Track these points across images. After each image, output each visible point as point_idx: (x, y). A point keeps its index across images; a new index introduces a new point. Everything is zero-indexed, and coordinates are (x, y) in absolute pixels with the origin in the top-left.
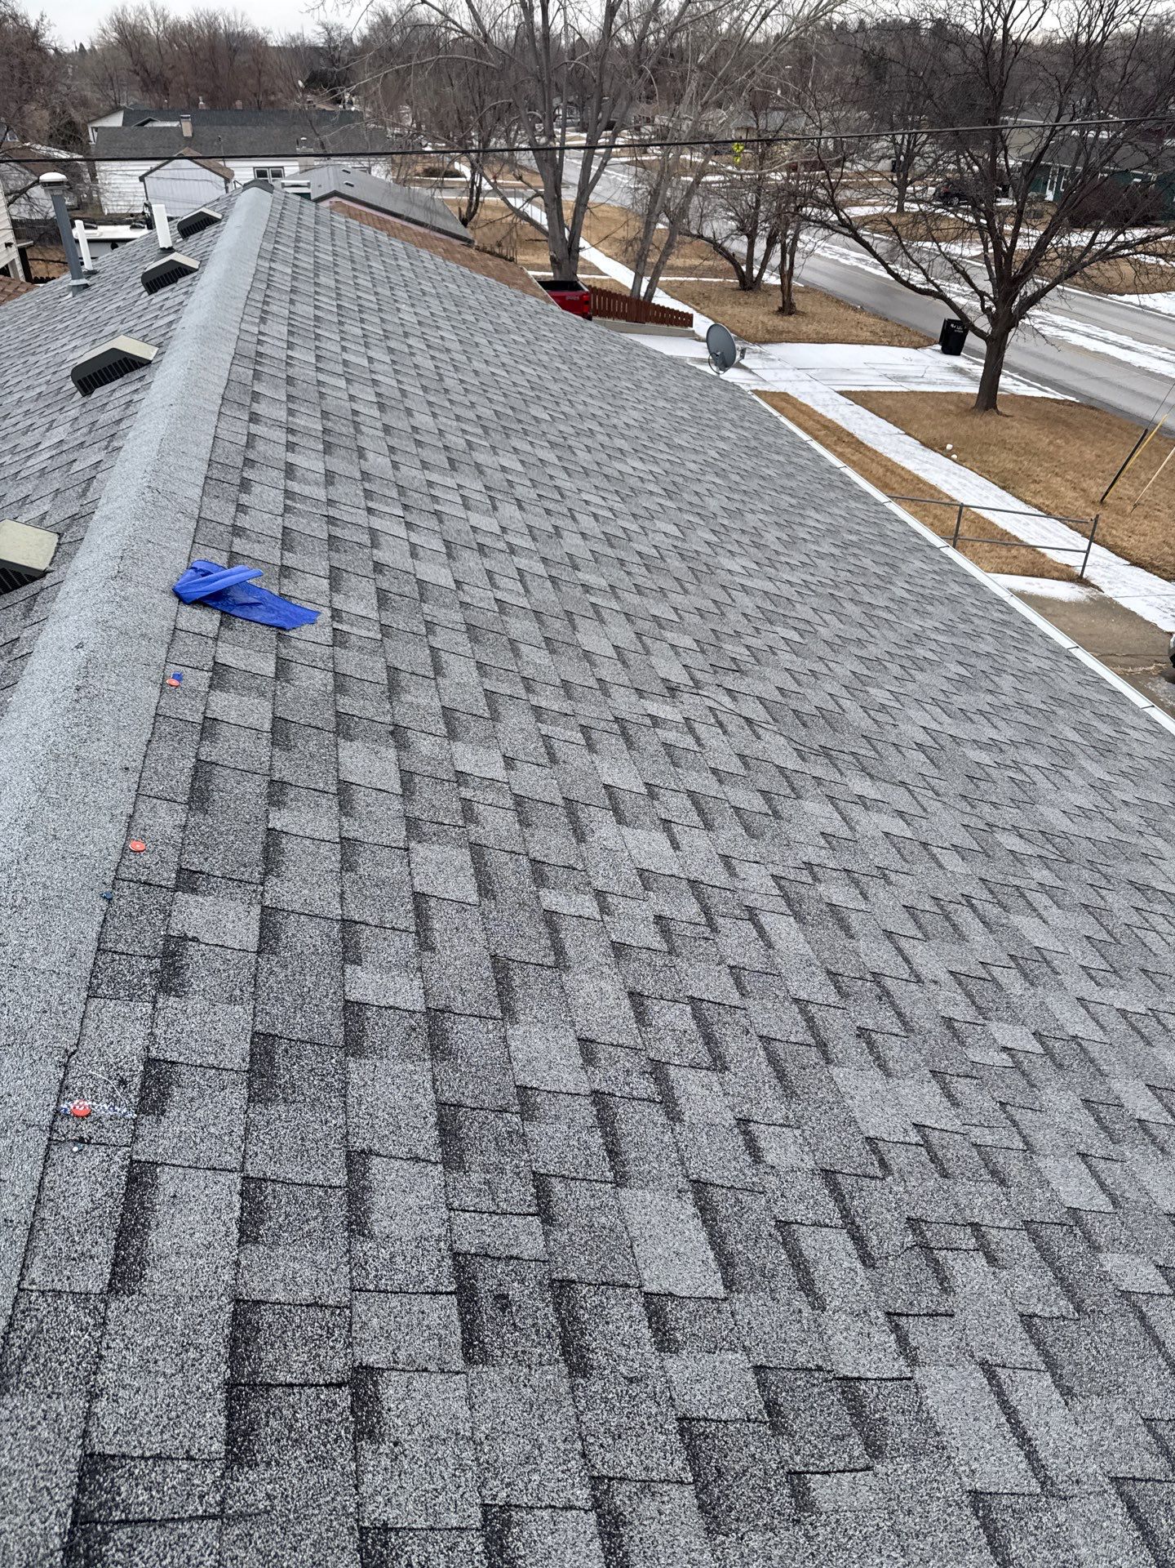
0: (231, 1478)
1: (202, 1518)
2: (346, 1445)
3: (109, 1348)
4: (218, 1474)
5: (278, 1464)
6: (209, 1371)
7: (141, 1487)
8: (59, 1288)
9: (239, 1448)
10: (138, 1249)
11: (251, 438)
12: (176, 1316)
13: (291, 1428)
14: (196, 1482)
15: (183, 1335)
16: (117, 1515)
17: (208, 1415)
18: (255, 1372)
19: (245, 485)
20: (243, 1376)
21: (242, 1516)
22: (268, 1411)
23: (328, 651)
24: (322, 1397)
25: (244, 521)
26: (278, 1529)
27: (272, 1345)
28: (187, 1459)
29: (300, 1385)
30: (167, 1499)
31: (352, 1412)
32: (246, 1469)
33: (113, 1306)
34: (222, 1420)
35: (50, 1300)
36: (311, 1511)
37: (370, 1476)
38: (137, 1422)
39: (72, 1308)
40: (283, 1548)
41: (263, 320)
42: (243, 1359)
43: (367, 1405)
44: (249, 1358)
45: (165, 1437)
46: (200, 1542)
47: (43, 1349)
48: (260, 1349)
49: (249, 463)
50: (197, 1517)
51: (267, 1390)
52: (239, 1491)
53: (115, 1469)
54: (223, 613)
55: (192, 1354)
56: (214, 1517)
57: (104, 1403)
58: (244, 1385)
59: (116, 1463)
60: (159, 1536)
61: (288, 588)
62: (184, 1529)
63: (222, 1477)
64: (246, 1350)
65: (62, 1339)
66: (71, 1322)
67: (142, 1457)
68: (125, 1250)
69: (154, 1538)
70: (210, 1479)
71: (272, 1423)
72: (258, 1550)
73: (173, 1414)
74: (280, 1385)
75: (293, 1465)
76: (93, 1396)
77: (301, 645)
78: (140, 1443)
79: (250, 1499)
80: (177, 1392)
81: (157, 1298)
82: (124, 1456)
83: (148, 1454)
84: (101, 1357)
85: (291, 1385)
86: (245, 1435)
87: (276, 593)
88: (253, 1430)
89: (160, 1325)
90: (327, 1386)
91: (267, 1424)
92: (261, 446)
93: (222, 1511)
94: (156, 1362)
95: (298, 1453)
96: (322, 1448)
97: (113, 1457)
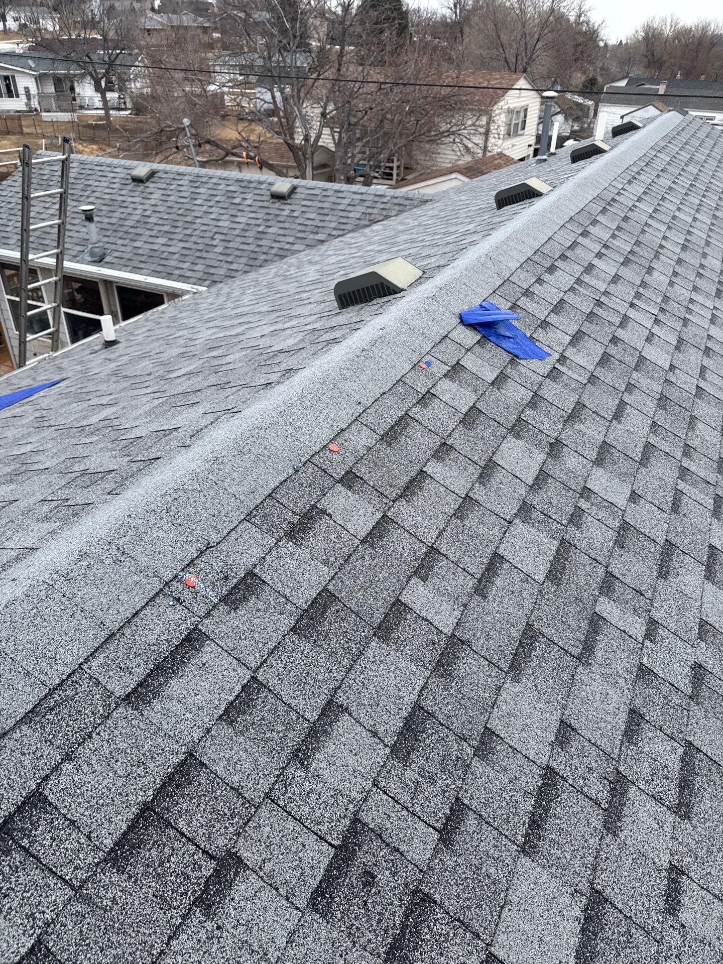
0: (102, 870)
1: (66, 882)
2: (186, 903)
3: (99, 734)
4: (96, 861)
5: (136, 881)
6: (141, 789)
7: (50, 834)
8: (100, 680)
9: (122, 853)
10: (160, 684)
11: (575, 244)
12: (149, 740)
13: (161, 864)
14: (81, 856)
15: (144, 754)
16: (25, 842)
17: (120, 817)
18: (168, 809)
19: (552, 269)
20: (159, 806)
21: (88, 900)
22: (156, 842)
23: (541, 379)
24: (196, 857)
25: (536, 289)
26: (103, 928)
27: (191, 799)
28: (87, 837)
29: (188, 838)
30: (58, 853)
31: (206, 882)
32: (115, 870)
33: (120, 710)
34: (124, 827)
35: (91, 684)
36: (130, 931)
37: (186, 937)
38: (79, 791)
39: (98, 696)
40: (96, 943)
41: (630, 182)
42: (167, 796)
43: (220, 885)
44: (172, 797)
45: (86, 813)
46: (54, 898)
47: (65, 711)
48: (182, 796)
49: (563, 257)
50: (64, 879)
51: (166, 827)
52: (100, 881)
53: (46, 812)
54: (484, 336)
55: (140, 771)
56: (72, 887)
57: (71, 767)
58: (156, 813)
59: (49, 809)
60: (36, 874)
61: (540, 335)
62: (52, 881)
63: (97, 865)
64: (174, 791)
65: (79, 711)
66: (91, 704)
67: (65, 816)
68: (152, 680)
69: (32, 873)
70: (89, 860)
71: (154, 852)
72: (81, 931)
73: (102, 801)
74: (176, 829)
75: (143, 891)
76: (67, 758)
77: (523, 370)
78: (70, 805)
79: (102, 892)
80: (114, 789)
81: (148, 721)
82: (56, 808)
83: (69, 816)
84: (90, 737)
85: (182, 834)
86: (133, 847)
87: (528, 335)
88: (139, 847)
89: (136, 740)
90: (205, 852)
91: (149, 850)
92: (578, 250)
93: (81, 887)
94: (116, 761)
95: (153, 884)
96: (170, 893)
97: (51, 804)
